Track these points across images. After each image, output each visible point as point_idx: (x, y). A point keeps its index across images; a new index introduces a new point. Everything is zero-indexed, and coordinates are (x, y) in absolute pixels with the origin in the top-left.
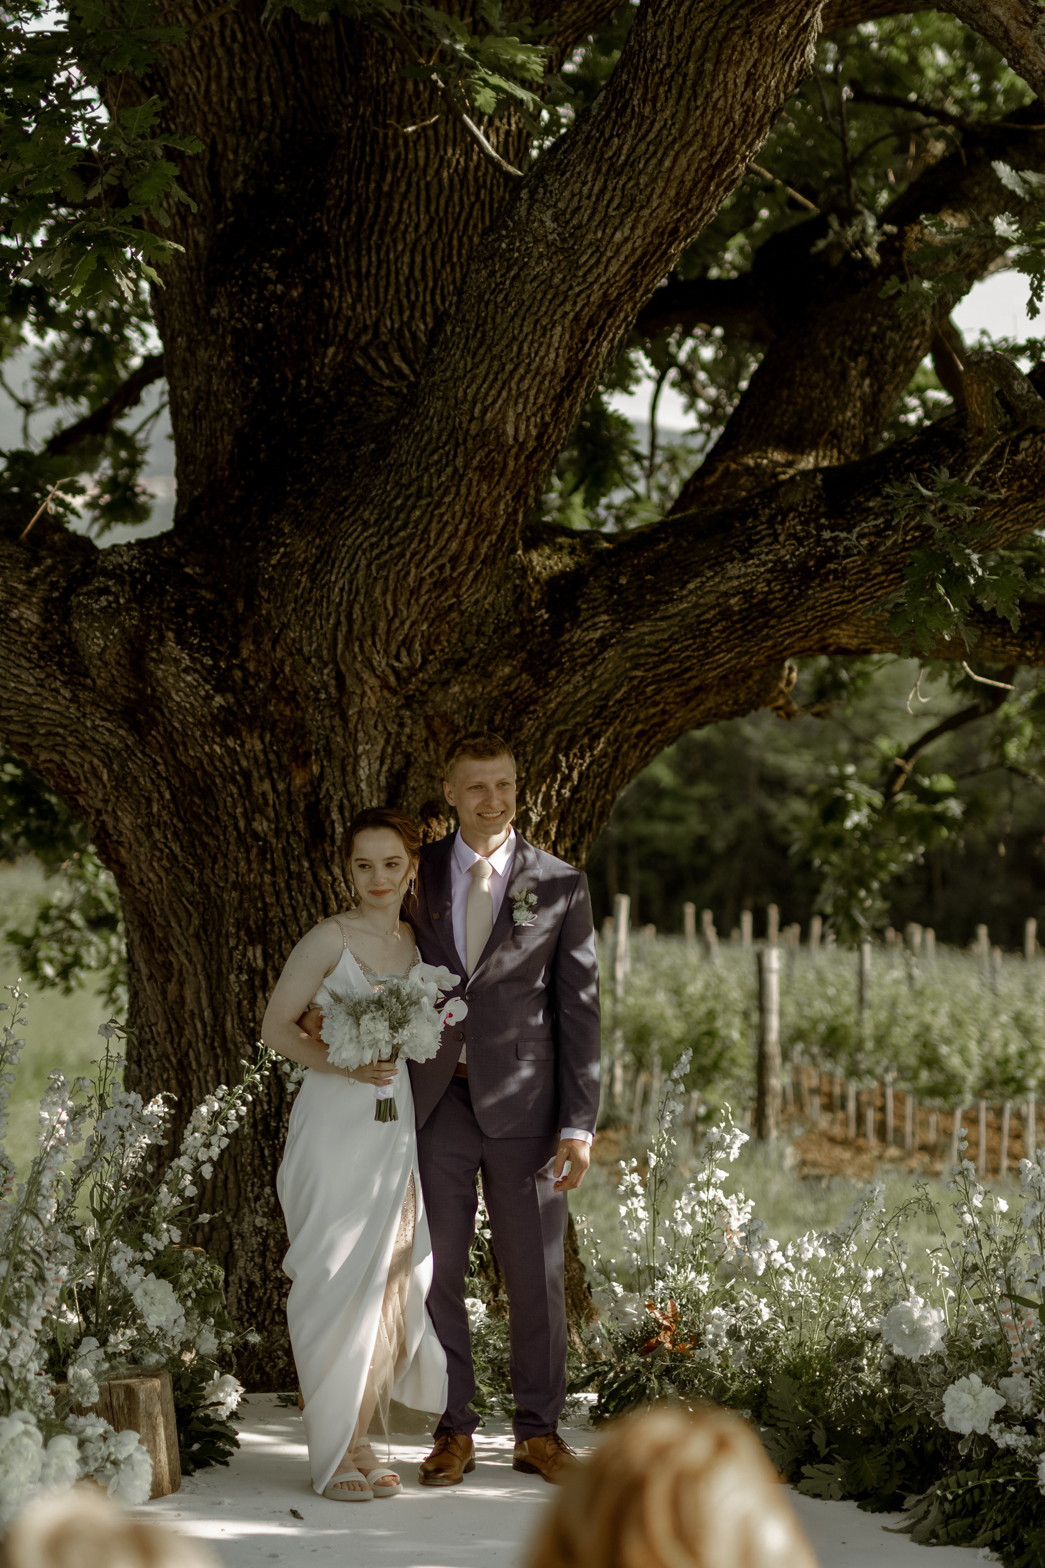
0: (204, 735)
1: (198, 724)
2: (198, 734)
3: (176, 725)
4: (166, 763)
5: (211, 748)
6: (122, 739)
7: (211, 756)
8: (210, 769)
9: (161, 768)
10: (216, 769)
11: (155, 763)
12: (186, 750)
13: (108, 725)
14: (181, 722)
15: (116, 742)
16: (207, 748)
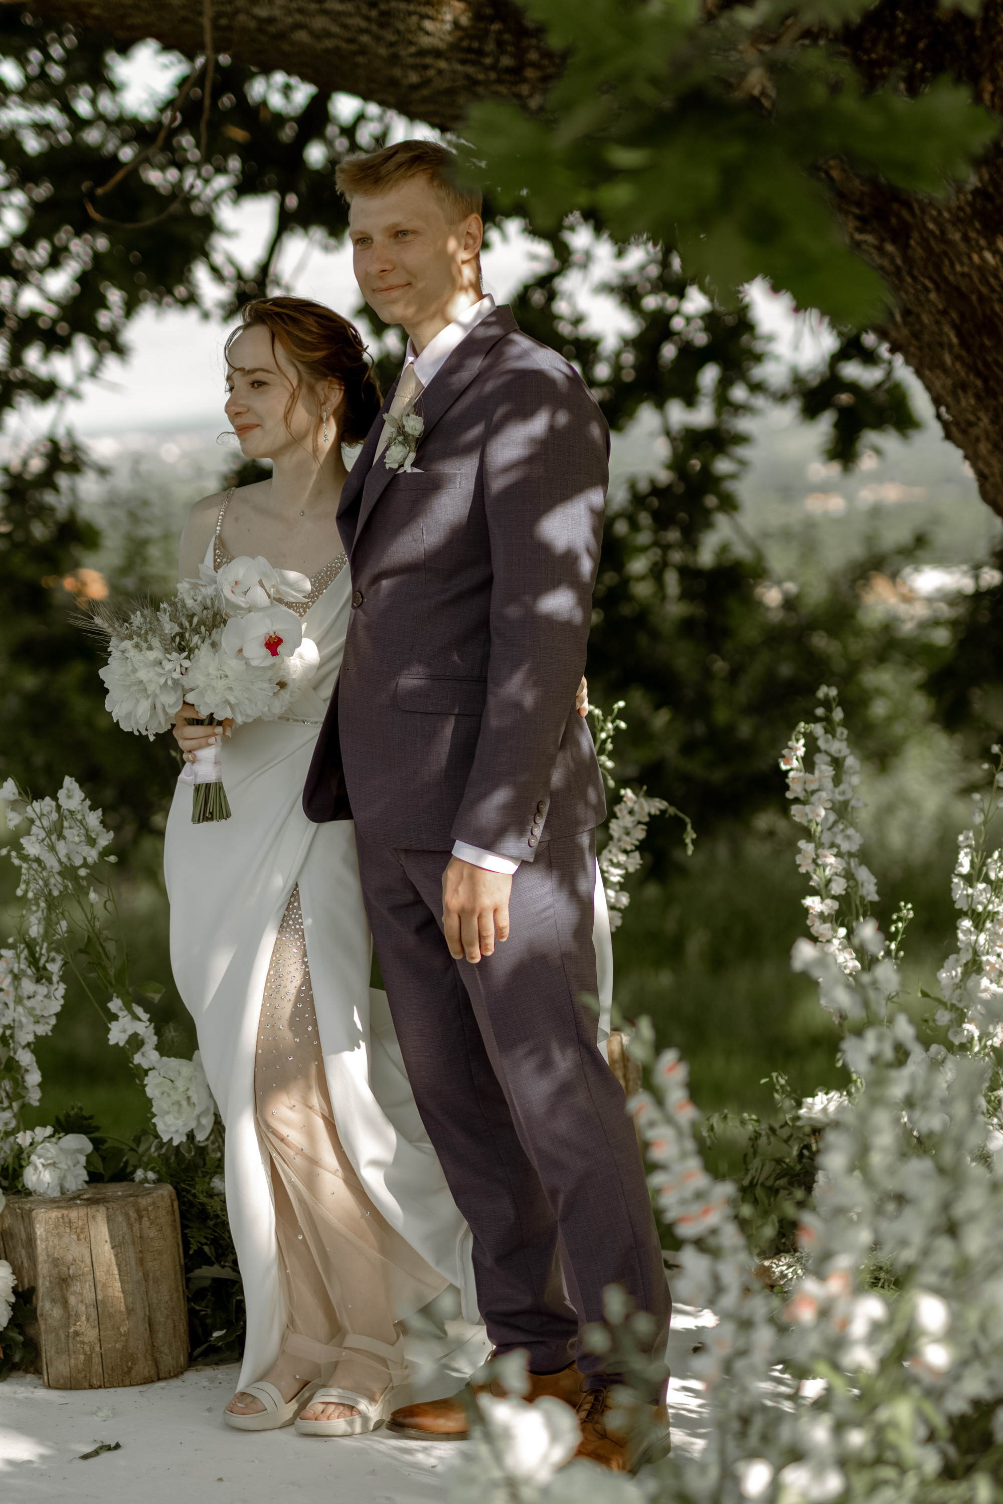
0: (966, 238)
1: (957, 221)
2: (957, 236)
3: (931, 226)
4: (938, 289)
5: (982, 258)
6: (892, 260)
7: (982, 269)
8: (984, 290)
9: (933, 296)
10: (993, 290)
11: (927, 290)
12: (952, 265)
13: (869, 238)
14: (935, 220)
15: (886, 263)
16: (976, 258)
